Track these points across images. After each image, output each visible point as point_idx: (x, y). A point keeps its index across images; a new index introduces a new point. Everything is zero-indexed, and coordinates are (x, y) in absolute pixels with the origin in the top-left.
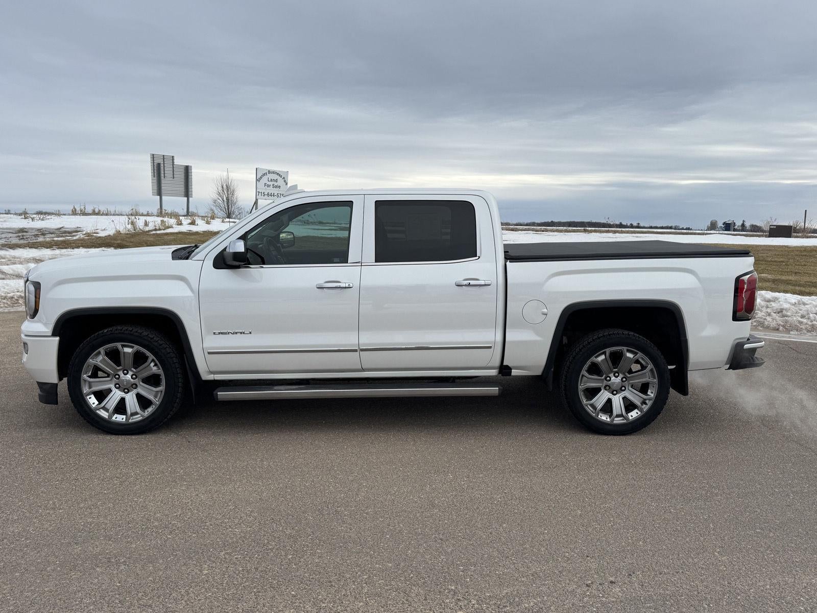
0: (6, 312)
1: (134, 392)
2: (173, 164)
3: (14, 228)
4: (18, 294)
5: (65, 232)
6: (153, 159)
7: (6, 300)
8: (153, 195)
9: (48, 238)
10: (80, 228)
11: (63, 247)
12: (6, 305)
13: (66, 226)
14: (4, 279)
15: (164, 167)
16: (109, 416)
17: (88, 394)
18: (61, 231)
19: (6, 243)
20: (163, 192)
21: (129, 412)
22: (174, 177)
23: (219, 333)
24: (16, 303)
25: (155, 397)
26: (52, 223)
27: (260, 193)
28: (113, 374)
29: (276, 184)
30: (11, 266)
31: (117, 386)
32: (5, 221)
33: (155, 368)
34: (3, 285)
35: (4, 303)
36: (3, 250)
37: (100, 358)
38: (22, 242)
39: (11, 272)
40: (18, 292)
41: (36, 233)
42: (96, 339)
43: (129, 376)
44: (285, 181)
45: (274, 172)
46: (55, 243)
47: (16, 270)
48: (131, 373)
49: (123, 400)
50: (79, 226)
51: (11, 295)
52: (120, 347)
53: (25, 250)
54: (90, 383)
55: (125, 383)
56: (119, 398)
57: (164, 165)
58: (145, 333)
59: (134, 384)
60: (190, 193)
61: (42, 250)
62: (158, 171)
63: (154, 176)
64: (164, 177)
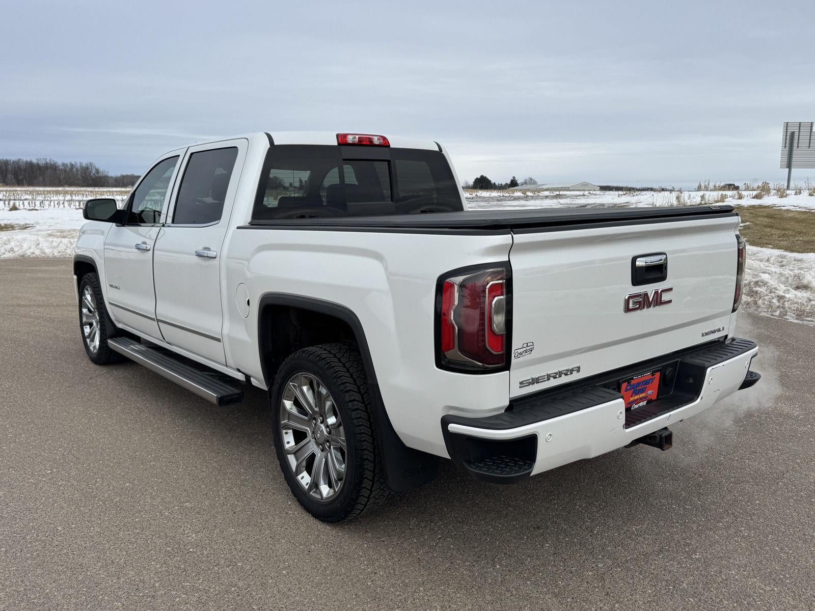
2: (811, 132)
6: (787, 128)
8: (782, 168)
20: (793, 163)
22: (809, 147)
57: (799, 134)
62: (791, 141)
63: (785, 147)
64: (798, 147)
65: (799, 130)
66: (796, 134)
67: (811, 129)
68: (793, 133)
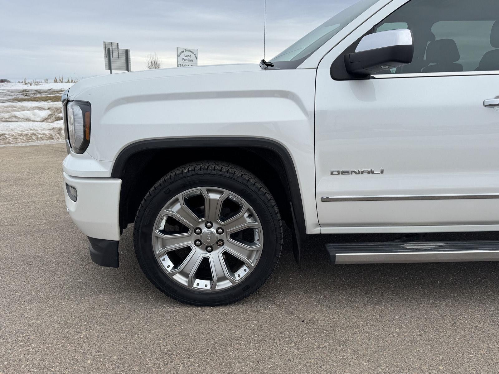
0: (24, 146)
1: (221, 250)
2: (118, 49)
3: (20, 90)
4: (31, 131)
5: (54, 91)
6: (105, 45)
7: (22, 136)
8: (106, 69)
9: (43, 95)
10: (63, 89)
11: (55, 100)
12: (22, 141)
13: (54, 88)
14: (17, 122)
15: (112, 50)
16: (189, 283)
17: (162, 255)
18: (51, 91)
19: (15, 98)
20: (112, 67)
21: (215, 276)
22: (119, 58)
23: (339, 173)
24: (30, 139)
25: (249, 257)
26: (44, 87)
27: (180, 65)
28: (193, 228)
29: (190, 58)
30: (22, 112)
31: (198, 242)
32: (12, 86)
33: (249, 220)
34: (18, 126)
35: (21, 139)
36: (14, 102)
37: (178, 207)
38: (26, 97)
39: (22, 116)
40: (31, 130)
41: (35, 92)
42: (173, 182)
43: (213, 230)
44: (196, 57)
45: (188, 51)
46: (49, 98)
47: (26, 115)
48: (215, 226)
49: (206, 261)
50: (62, 88)
51: (26, 132)
52: (205, 193)
53: (30, 103)
54: (163, 240)
55: (209, 239)
56: (200, 259)
57: (112, 49)
58: (238, 174)
59: (219, 240)
60: (129, 68)
61: (41, 102)
62: (108, 53)
63: (106, 57)
64: (113, 57)
65: (112, 47)
66: (111, 49)
67: (118, 47)
68: (109, 49)
